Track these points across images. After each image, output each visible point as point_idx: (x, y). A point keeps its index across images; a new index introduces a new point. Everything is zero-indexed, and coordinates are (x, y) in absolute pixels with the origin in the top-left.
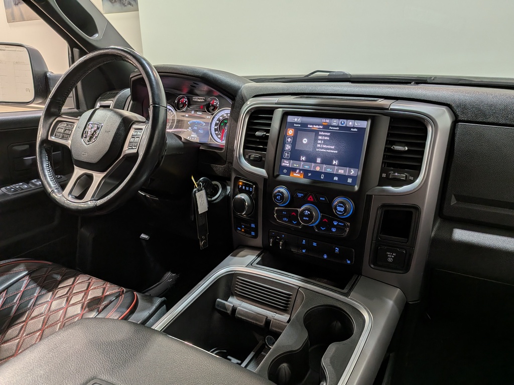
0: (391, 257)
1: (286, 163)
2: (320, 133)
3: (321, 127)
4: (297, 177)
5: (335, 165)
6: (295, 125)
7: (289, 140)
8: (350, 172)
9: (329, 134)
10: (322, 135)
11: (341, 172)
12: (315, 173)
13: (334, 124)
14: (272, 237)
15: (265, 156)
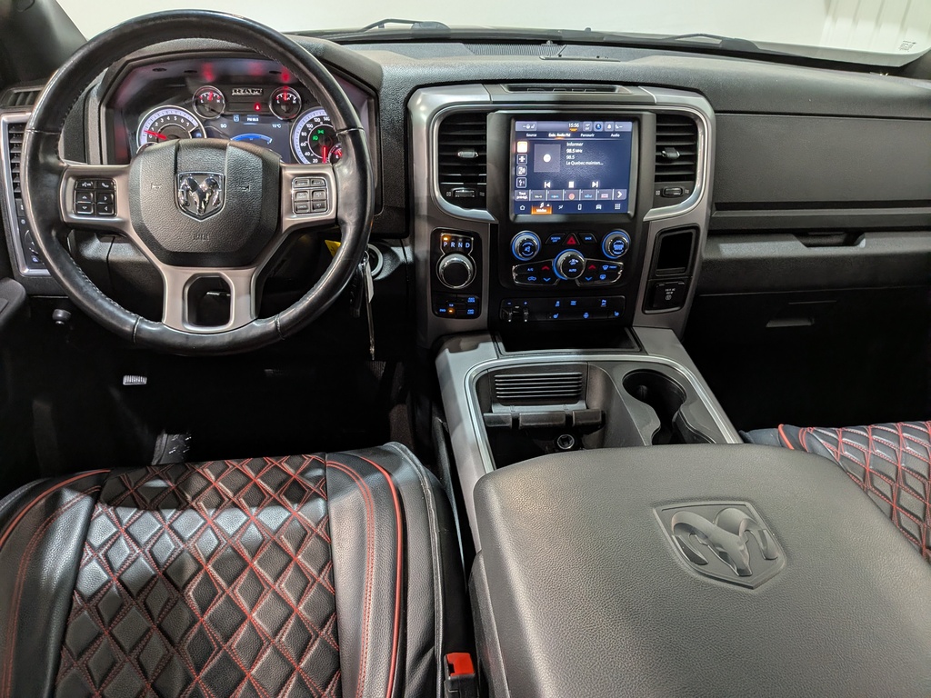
0: (669, 294)
1: (522, 196)
2: (568, 144)
3: (569, 135)
4: (542, 213)
5: (595, 188)
6: (528, 135)
7: (522, 159)
8: (616, 194)
9: (581, 145)
10: (572, 148)
11: (605, 196)
12: (568, 204)
13: (587, 129)
14: (509, 309)
15: (484, 189)
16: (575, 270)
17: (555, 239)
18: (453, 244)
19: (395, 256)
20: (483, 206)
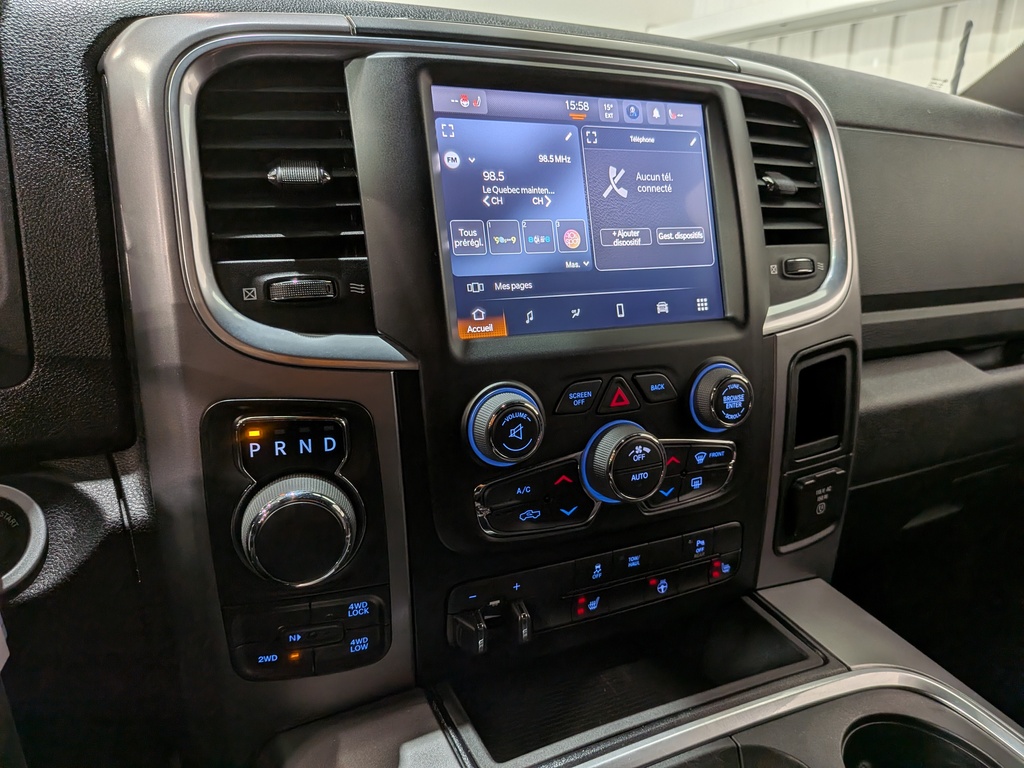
0: (822, 499)
13: (608, 117)
14: (469, 612)
15: (362, 273)
16: (644, 475)
17: (579, 398)
18: (280, 448)
19: (90, 507)
20: (364, 324)
